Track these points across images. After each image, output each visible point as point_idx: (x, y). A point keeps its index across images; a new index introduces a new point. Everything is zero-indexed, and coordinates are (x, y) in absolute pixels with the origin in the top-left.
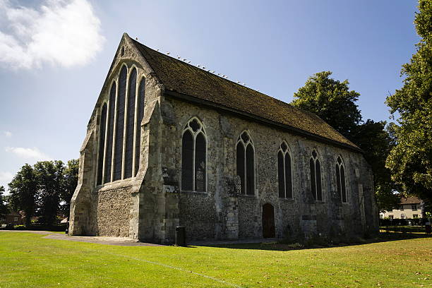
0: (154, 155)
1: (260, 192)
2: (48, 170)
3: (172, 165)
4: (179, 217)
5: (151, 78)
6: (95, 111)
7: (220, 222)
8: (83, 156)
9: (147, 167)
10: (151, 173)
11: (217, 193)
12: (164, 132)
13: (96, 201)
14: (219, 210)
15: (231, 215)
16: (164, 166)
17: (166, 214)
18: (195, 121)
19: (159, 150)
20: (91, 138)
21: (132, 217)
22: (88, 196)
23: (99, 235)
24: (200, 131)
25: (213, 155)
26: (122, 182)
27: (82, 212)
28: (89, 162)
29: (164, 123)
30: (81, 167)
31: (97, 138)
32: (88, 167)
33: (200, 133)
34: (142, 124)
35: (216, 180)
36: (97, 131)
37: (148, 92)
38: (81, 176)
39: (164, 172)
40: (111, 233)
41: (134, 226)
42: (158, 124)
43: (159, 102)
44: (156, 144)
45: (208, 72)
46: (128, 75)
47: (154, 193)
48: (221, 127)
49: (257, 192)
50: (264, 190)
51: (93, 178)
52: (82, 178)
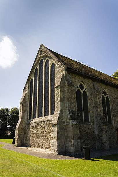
0: (63, 103)
1: (114, 122)
2: (3, 112)
3: (73, 108)
4: (80, 139)
5: (58, 63)
6: (27, 83)
7: (98, 140)
8: (22, 105)
9: (60, 109)
10: (62, 113)
11: (95, 123)
12: (68, 90)
13: (29, 128)
14: (97, 133)
15: (104, 136)
16: (70, 109)
17: (73, 137)
18: (81, 84)
19: (66, 100)
20: (25, 96)
21: (53, 138)
22: (24, 125)
23: (30, 147)
24: (84, 90)
25: (92, 102)
26: (43, 118)
27: (22, 134)
28: (25, 108)
29: (68, 85)
30: (20, 110)
31: (28, 96)
32: (24, 110)
33: (84, 91)
34: (55, 86)
35: (94, 116)
36: (28, 93)
37: (56, 70)
38: (20, 115)
39: (70, 112)
40: (38, 146)
41: (54, 144)
42: (64, 86)
43: (64, 74)
44: (64, 97)
45: (79, 63)
46: (44, 63)
47: (64, 124)
48: (94, 87)
49: (113, 122)
50: (116, 120)
51: (27, 116)
52: (21, 116)
